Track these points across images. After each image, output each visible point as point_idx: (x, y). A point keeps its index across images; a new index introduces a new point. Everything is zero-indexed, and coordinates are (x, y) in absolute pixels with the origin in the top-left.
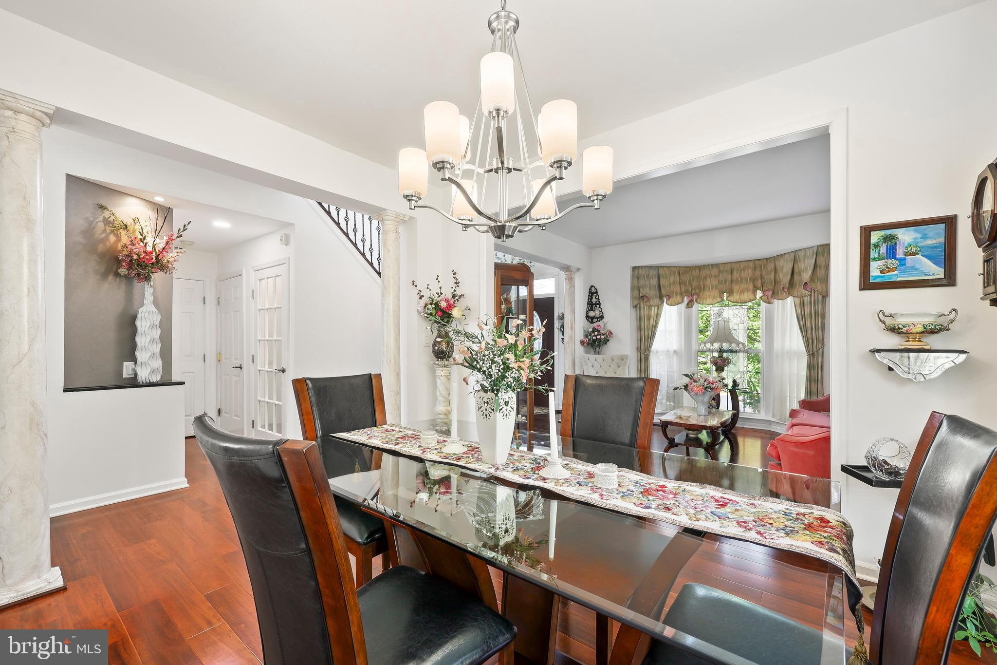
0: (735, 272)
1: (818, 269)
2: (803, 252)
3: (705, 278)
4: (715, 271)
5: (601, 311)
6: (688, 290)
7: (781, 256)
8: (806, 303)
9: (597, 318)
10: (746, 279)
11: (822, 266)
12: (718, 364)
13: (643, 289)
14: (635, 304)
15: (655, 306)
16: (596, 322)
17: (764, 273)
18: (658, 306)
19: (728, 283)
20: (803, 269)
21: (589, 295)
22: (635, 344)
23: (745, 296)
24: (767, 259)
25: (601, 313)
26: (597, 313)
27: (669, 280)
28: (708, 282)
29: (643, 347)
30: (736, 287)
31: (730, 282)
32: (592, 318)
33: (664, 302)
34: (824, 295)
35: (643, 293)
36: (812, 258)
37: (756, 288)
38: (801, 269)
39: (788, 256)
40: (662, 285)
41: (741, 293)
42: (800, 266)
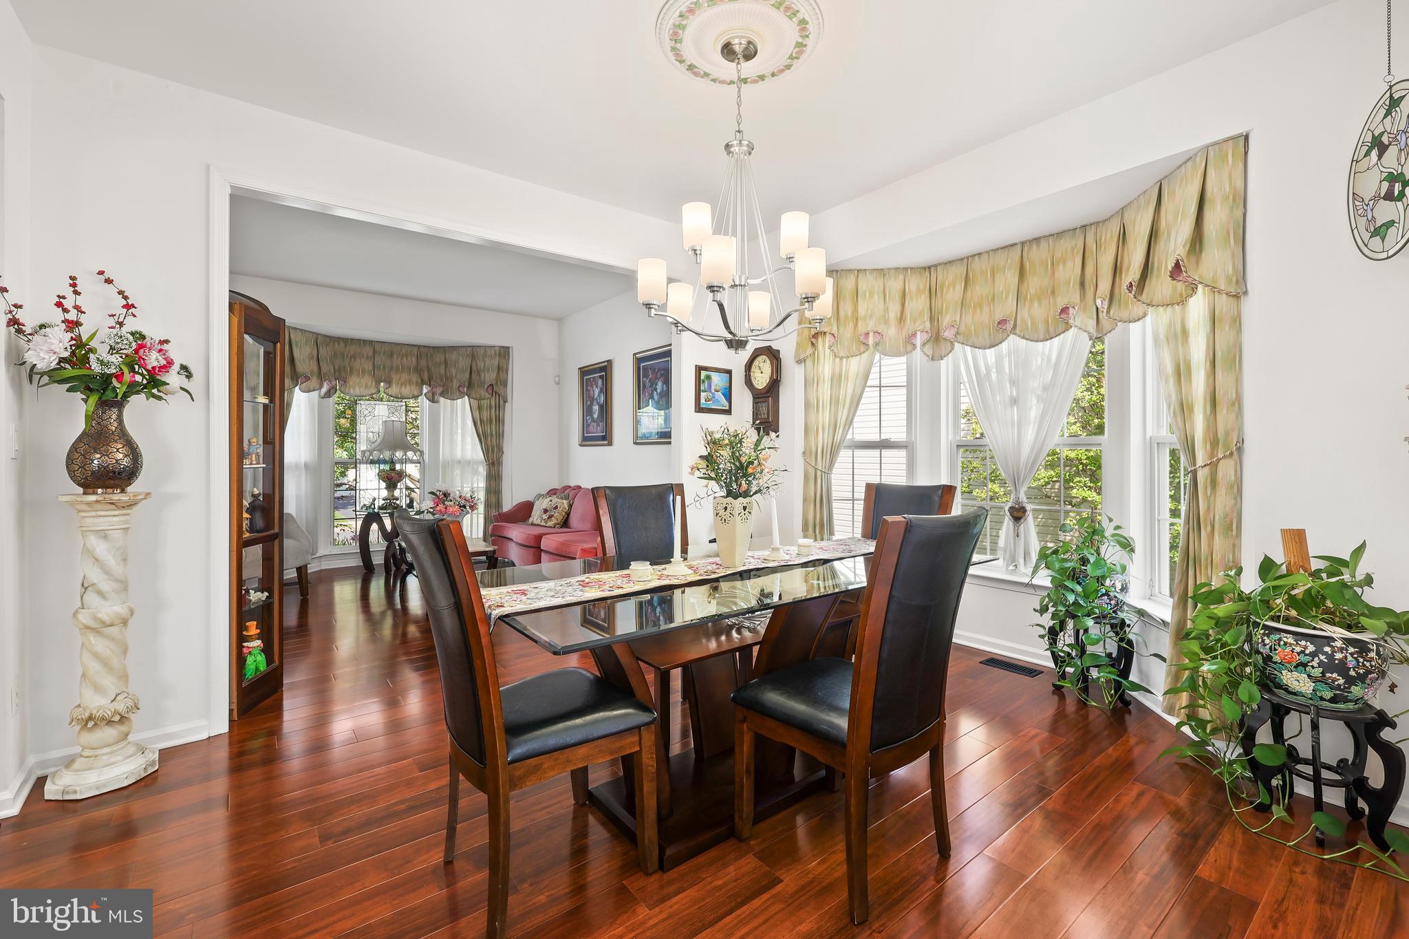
0: (395, 356)
1: (501, 371)
2: (482, 350)
3: (354, 357)
4: (368, 350)
6: (330, 371)
7: (454, 348)
8: (484, 406)
10: (409, 369)
11: (504, 370)
12: (389, 480)
17: (430, 364)
18: (289, 390)
19: (385, 370)
20: (482, 368)
23: (406, 391)
24: (434, 348)
27: (305, 352)
28: (357, 364)
30: (395, 377)
31: (389, 369)
33: (298, 384)
34: (505, 400)
37: (423, 383)
38: (480, 368)
39: (463, 350)
40: (297, 358)
41: (401, 385)
42: (479, 365)
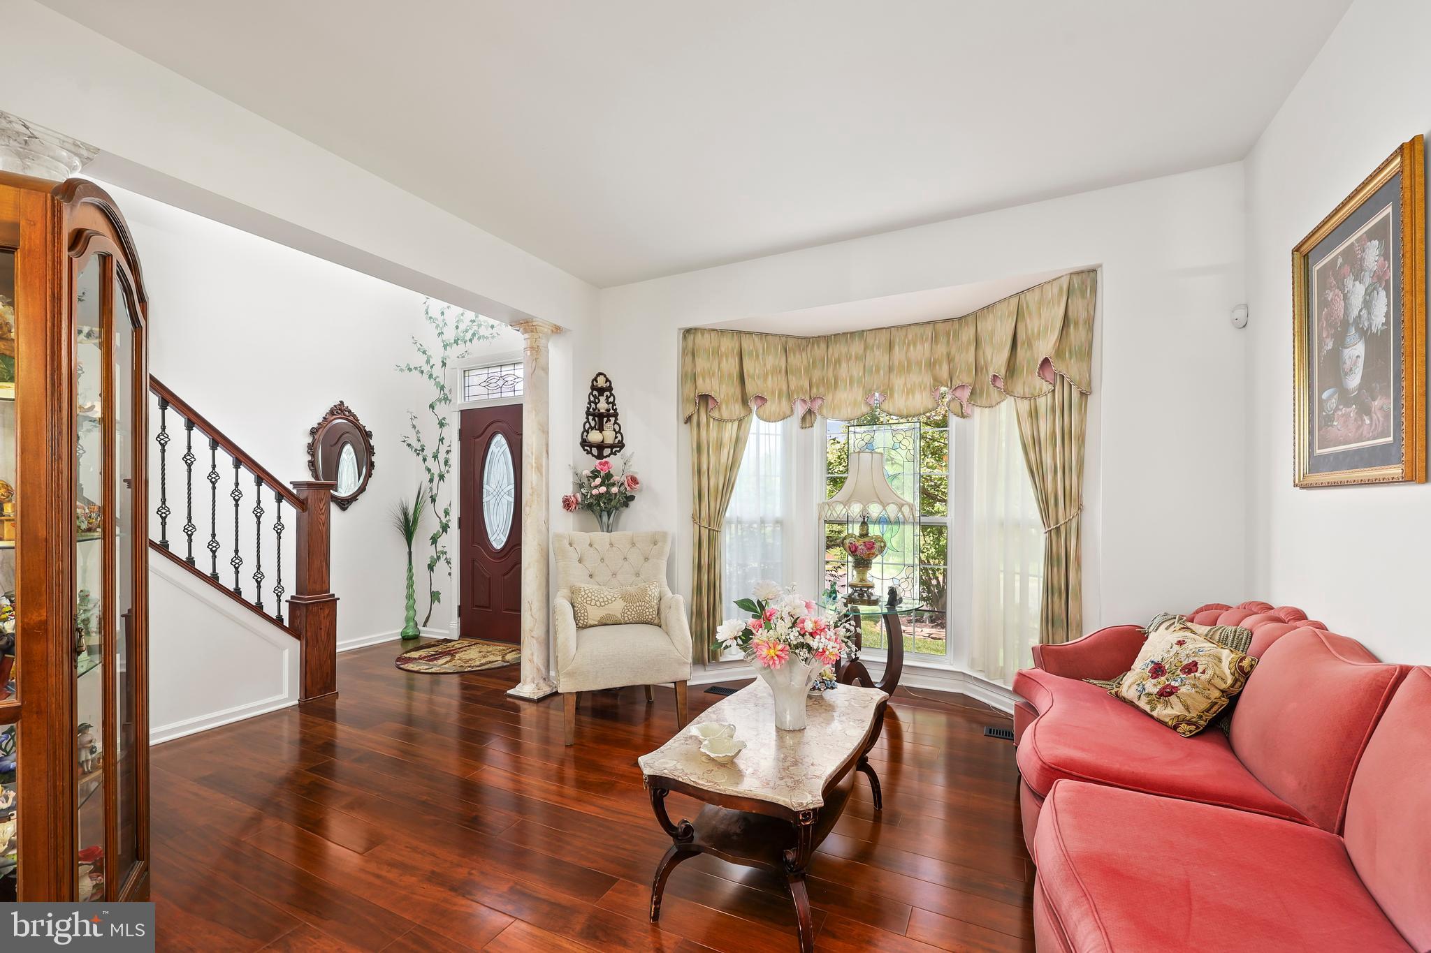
0: (897, 348)
1: (1072, 327)
2: (1037, 291)
3: (838, 362)
4: (856, 347)
5: (619, 432)
6: (802, 387)
7: (989, 308)
8: (1042, 410)
9: (611, 446)
10: (919, 364)
11: (1081, 322)
12: (858, 553)
13: (704, 380)
14: (688, 413)
15: (732, 421)
16: (608, 456)
17: (953, 351)
18: (740, 421)
19: (882, 372)
20: (1036, 331)
21: (591, 393)
22: (689, 507)
23: (917, 401)
24: (960, 319)
25: (618, 435)
26: (609, 436)
27: (765, 365)
28: (843, 371)
29: (704, 513)
30: (898, 382)
31: (887, 369)
32: (601, 446)
33: (750, 411)
34: (1084, 389)
35: (704, 386)
36: (1059, 304)
37: (937, 383)
38: (1033, 334)
39: (1004, 306)
40: (748, 375)
41: (908, 394)
42: (1029, 327)
